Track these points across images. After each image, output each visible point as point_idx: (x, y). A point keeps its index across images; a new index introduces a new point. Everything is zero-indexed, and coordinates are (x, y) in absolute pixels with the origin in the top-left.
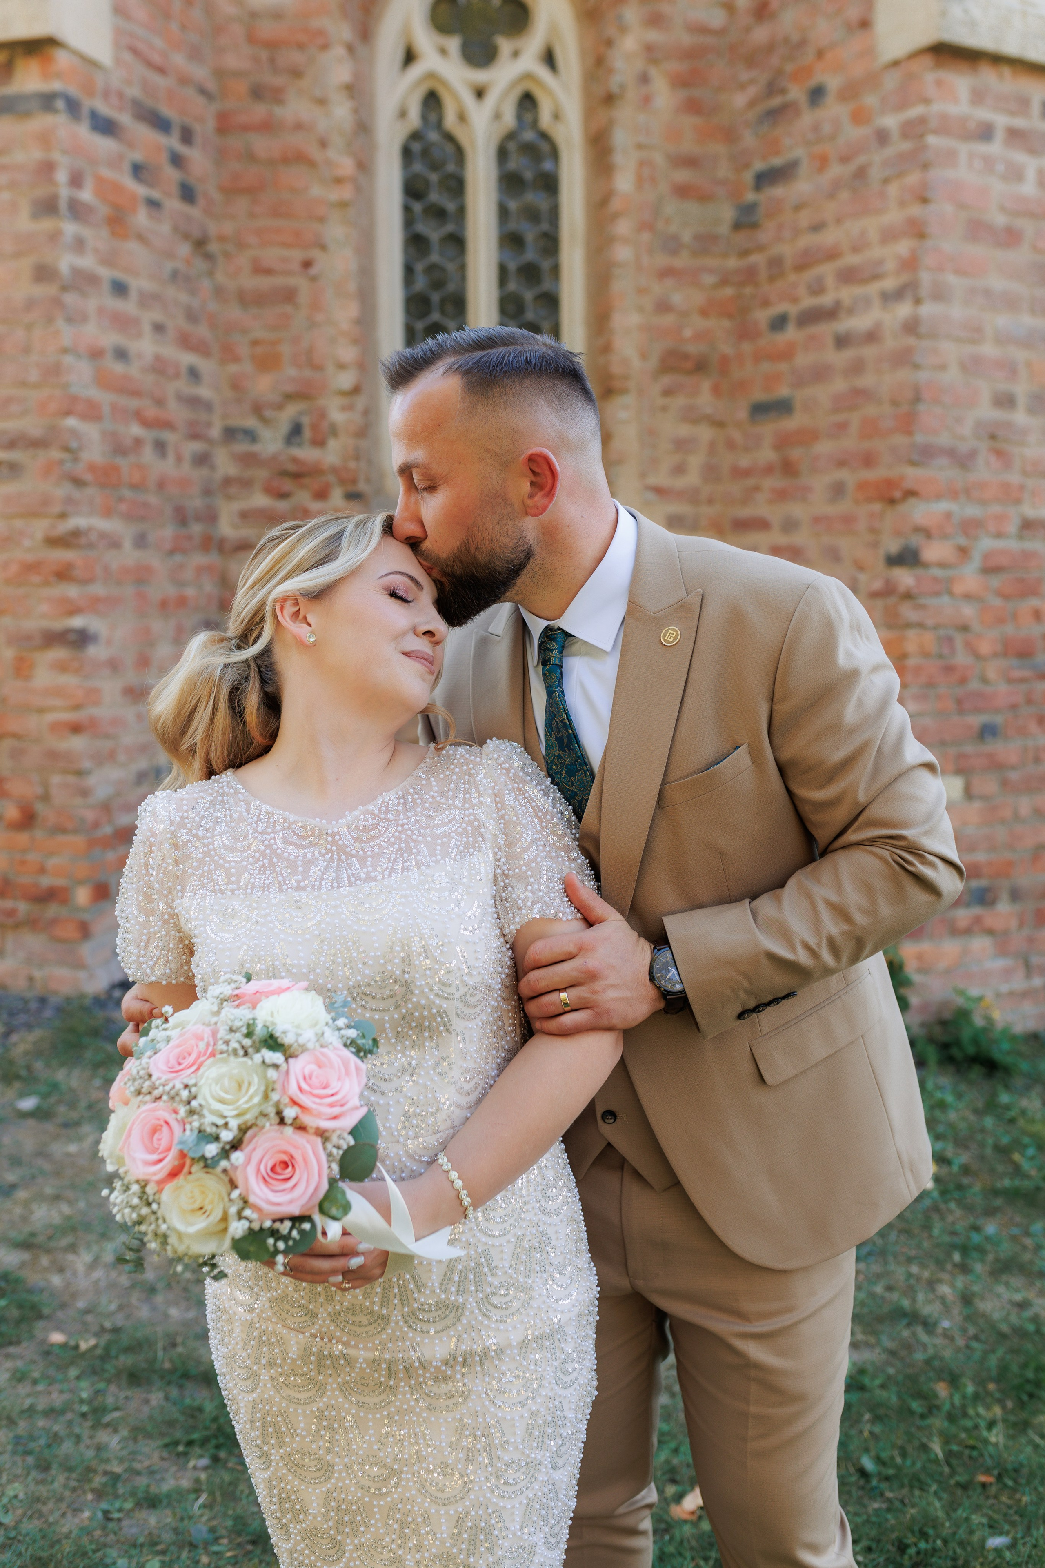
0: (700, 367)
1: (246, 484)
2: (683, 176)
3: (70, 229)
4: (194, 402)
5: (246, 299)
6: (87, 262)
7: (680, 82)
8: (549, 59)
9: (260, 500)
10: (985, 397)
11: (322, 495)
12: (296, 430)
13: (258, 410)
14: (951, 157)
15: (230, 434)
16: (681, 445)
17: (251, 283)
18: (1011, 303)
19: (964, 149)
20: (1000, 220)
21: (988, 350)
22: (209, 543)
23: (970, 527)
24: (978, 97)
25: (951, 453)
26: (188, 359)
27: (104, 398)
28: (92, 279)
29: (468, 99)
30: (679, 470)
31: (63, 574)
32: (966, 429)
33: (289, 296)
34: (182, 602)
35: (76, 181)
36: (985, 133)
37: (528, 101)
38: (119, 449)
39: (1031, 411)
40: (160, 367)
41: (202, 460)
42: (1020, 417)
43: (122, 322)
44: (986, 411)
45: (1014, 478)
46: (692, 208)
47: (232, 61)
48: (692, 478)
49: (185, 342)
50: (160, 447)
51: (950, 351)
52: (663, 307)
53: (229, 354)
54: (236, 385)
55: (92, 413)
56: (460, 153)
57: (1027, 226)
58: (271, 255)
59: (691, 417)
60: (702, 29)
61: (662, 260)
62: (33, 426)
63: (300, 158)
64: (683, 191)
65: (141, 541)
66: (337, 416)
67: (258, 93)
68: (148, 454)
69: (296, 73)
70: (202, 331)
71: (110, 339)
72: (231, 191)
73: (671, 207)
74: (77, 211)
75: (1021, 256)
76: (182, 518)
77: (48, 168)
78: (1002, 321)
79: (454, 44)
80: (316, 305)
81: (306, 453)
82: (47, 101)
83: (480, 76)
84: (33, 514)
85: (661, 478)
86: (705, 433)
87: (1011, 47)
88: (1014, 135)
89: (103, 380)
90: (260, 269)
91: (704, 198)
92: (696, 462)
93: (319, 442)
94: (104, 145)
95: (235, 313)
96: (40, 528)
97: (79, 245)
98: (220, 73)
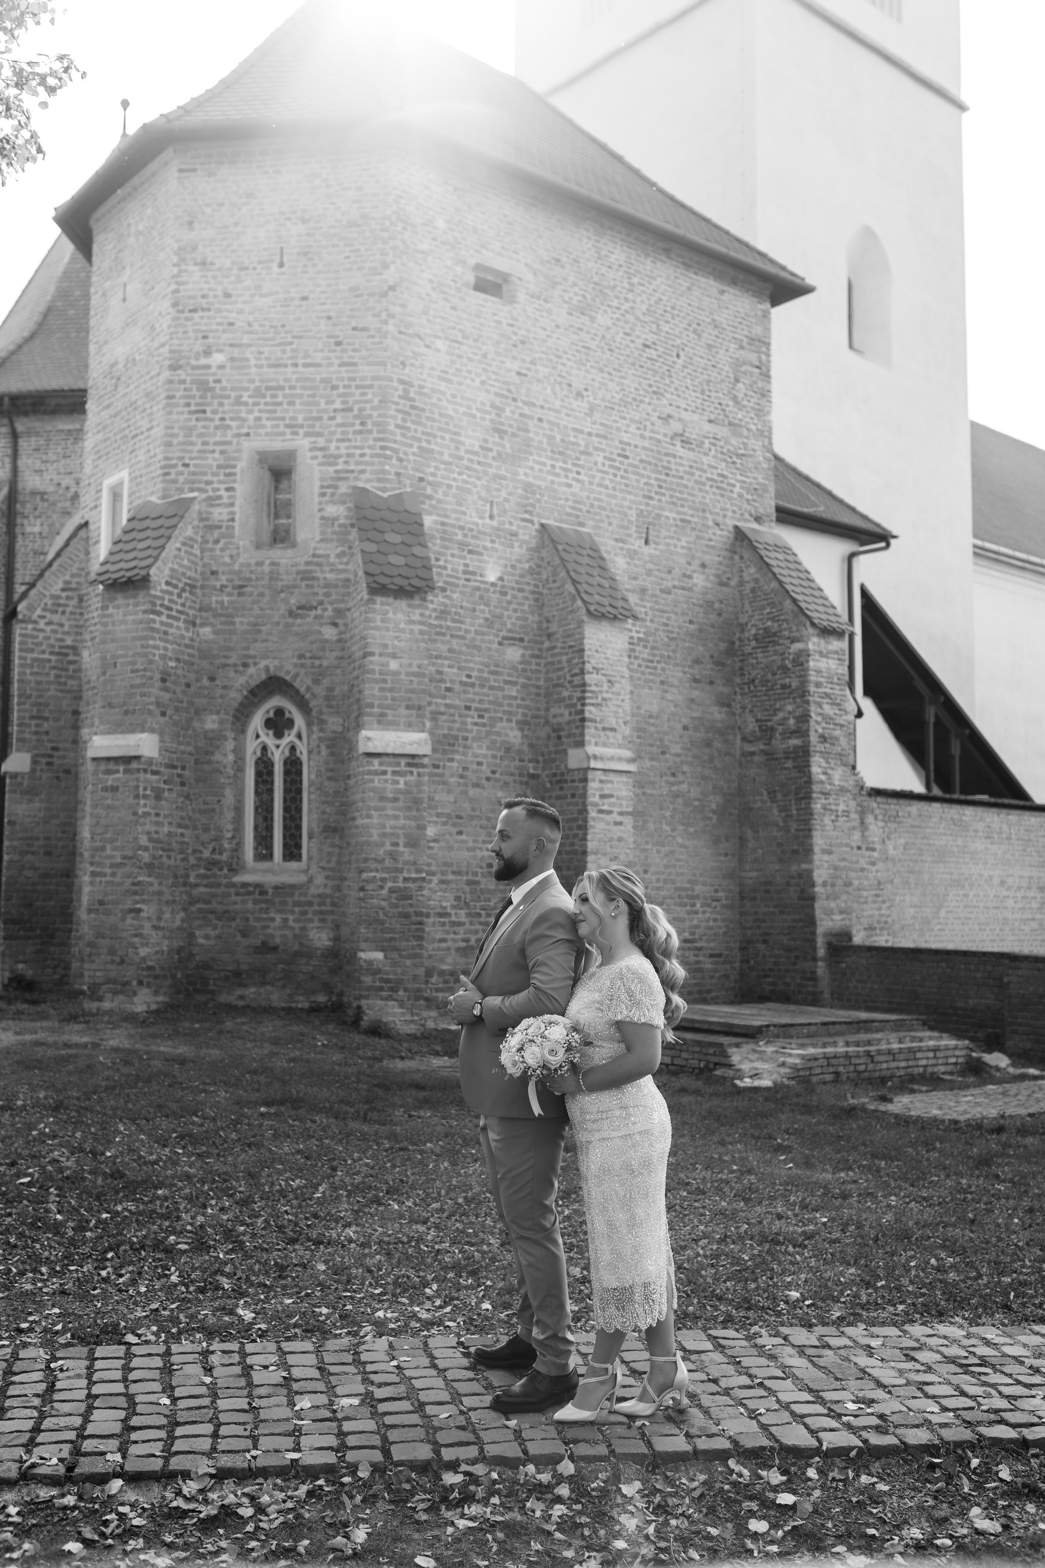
0: (335, 830)
1: (198, 866)
2: (329, 774)
3: (142, 802)
4: (182, 843)
5: (201, 812)
6: (147, 809)
7: (328, 747)
8: (299, 736)
9: (202, 871)
10: (388, 843)
11: (221, 869)
12: (214, 850)
13: (203, 844)
14: (372, 781)
15: (194, 851)
16: (329, 854)
17: (202, 807)
18: (396, 818)
19: (376, 778)
20: (391, 795)
21: (388, 830)
22: (185, 884)
23: (383, 880)
24: (381, 764)
25: (375, 860)
26: (180, 830)
27: (151, 845)
28: (149, 814)
29: (274, 749)
30: (329, 861)
31: (135, 893)
32: (381, 852)
33: (213, 810)
34: (174, 902)
35: (145, 789)
36: (385, 773)
37: (293, 749)
38: (155, 858)
39: (405, 846)
40: (170, 834)
41: (184, 860)
42: (401, 849)
43: (157, 824)
44: (388, 847)
45: (400, 866)
46: (333, 783)
47: (200, 744)
48: (333, 864)
49: (180, 826)
50: (169, 857)
51: (375, 832)
52: (324, 813)
53: (195, 828)
54: (197, 837)
55: (146, 849)
56: (272, 765)
57: (402, 797)
58: (209, 799)
59: (333, 846)
60: (335, 732)
61: (323, 799)
62: (130, 853)
63: (218, 771)
64: (330, 779)
65: (160, 884)
66: (226, 846)
67: (206, 753)
68: (164, 859)
69: (218, 747)
70: (187, 822)
71: (154, 829)
72: (198, 780)
73: (326, 784)
74: (145, 797)
75: (400, 804)
76: (176, 876)
77: (137, 787)
78: (392, 823)
79: (271, 732)
80: (221, 813)
81: (217, 857)
82: (138, 770)
83: (278, 742)
84: (128, 876)
85: (323, 864)
86: (337, 850)
87: (390, 751)
88: (394, 773)
89: (151, 840)
90: (205, 803)
91: (336, 780)
92: (334, 859)
93: (221, 854)
94: (155, 777)
95: (198, 816)
96: (130, 881)
97: (145, 805)
98: (196, 747)
